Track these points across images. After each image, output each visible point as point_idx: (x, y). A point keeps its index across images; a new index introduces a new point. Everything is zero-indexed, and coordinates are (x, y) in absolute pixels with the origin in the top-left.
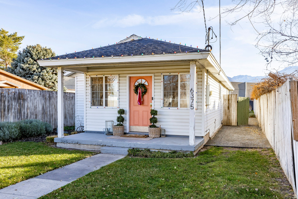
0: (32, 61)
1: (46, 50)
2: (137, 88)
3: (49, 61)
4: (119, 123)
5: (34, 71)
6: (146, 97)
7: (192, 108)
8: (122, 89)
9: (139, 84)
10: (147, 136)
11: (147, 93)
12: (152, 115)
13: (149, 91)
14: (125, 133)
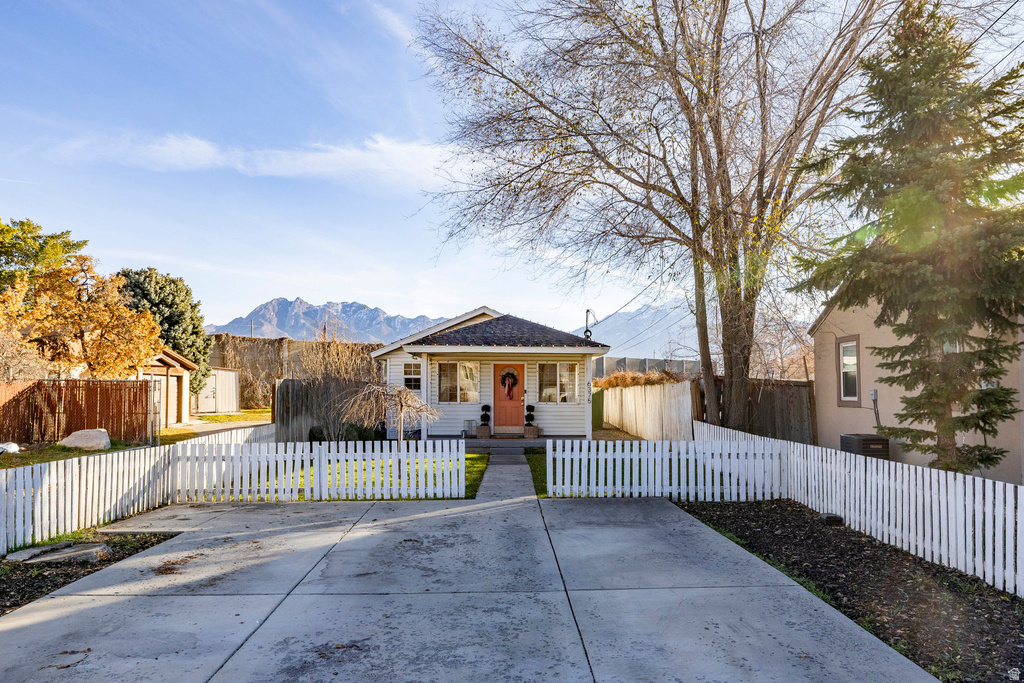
2: (504, 378)
4: (483, 422)
6: (515, 389)
8: (484, 380)
11: (517, 385)
12: (527, 411)
13: (520, 382)
14: (491, 435)
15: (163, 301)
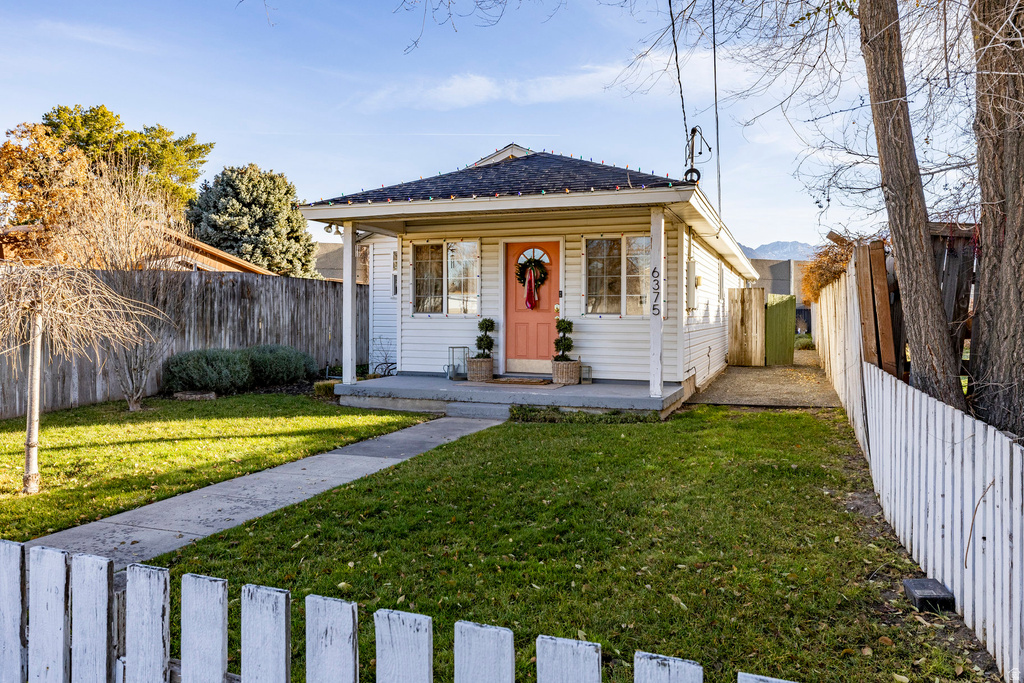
0: (238, 206)
1: (272, 179)
2: (523, 269)
3: (326, 207)
4: (481, 351)
5: (243, 232)
6: (544, 289)
7: (656, 312)
8: (488, 273)
9: (530, 261)
10: (547, 381)
11: (547, 282)
12: (559, 332)
13: (552, 276)
14: (496, 377)
15: (255, 201)
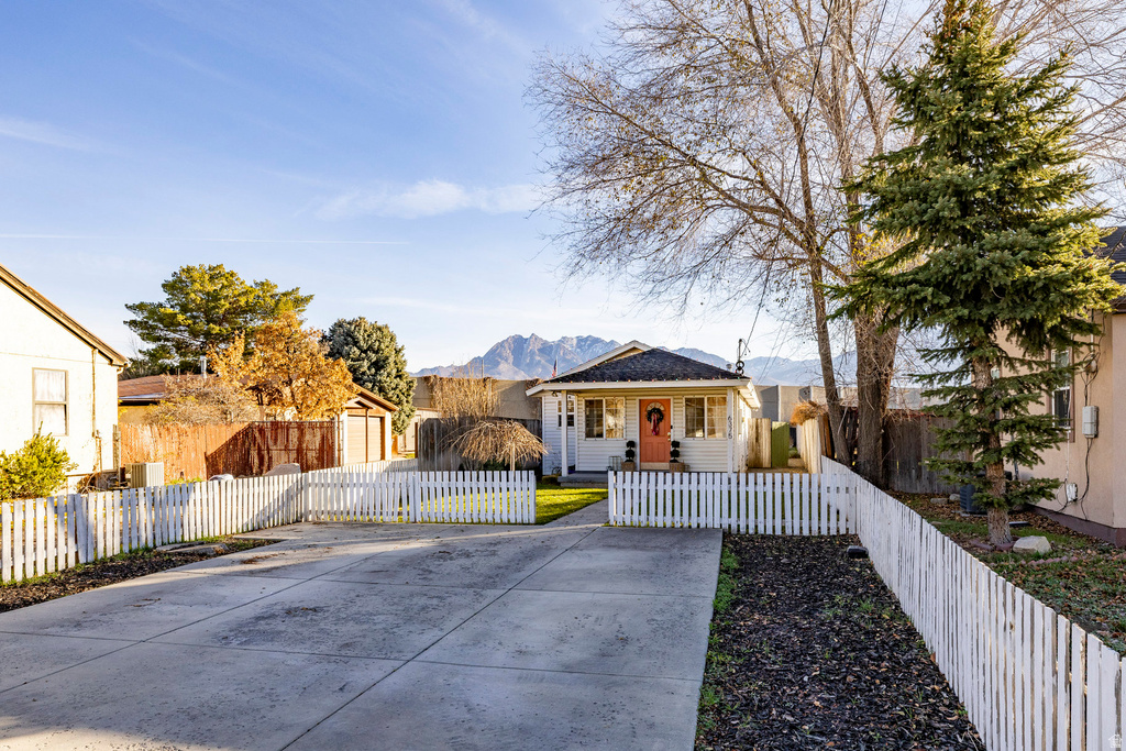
1: (380, 329)
2: (650, 413)
4: (627, 458)
5: (364, 373)
6: (661, 424)
7: (730, 437)
8: (629, 416)
9: (654, 409)
11: (663, 420)
12: (672, 447)
13: (666, 417)
15: (370, 348)
